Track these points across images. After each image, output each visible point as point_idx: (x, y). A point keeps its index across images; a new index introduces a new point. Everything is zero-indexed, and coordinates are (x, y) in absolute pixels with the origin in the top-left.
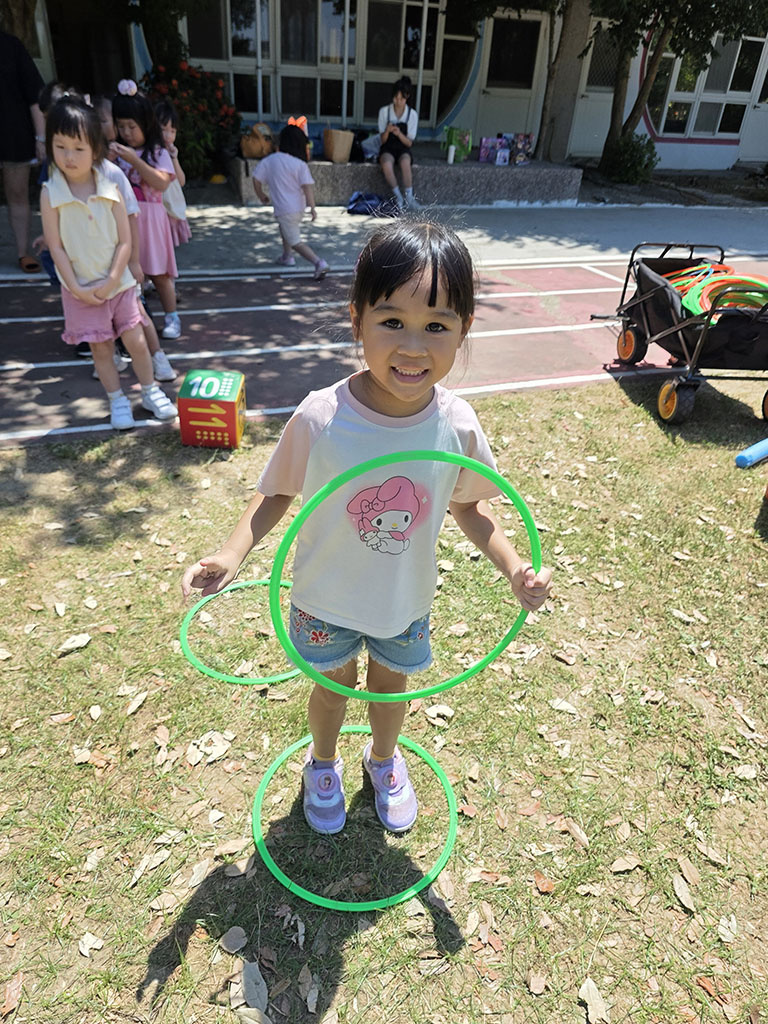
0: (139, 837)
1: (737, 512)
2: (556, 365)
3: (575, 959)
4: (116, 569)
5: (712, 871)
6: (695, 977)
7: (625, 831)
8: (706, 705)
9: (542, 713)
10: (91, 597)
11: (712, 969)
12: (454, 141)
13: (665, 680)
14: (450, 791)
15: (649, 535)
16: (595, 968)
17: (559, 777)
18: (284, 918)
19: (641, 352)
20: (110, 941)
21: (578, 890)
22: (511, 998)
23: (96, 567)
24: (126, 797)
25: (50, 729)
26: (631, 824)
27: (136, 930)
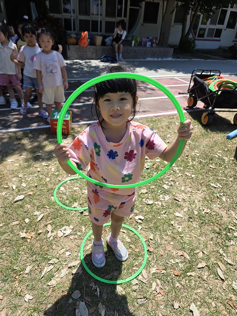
0: (43, 261)
1: (228, 153)
2: (169, 108)
3: (188, 297)
4: (32, 174)
5: (229, 266)
6: (226, 301)
7: (201, 255)
8: (224, 213)
9: (172, 217)
10: (24, 183)
11: (232, 298)
12: (134, 40)
13: (210, 206)
14: (144, 243)
15: (202, 160)
16: (194, 299)
17: (179, 238)
18: (92, 287)
19: (195, 104)
20: (35, 296)
21: (187, 274)
22: (168, 310)
23: (25, 173)
24: (38, 248)
25: (12, 226)
26: (203, 252)
27: (43, 293)
